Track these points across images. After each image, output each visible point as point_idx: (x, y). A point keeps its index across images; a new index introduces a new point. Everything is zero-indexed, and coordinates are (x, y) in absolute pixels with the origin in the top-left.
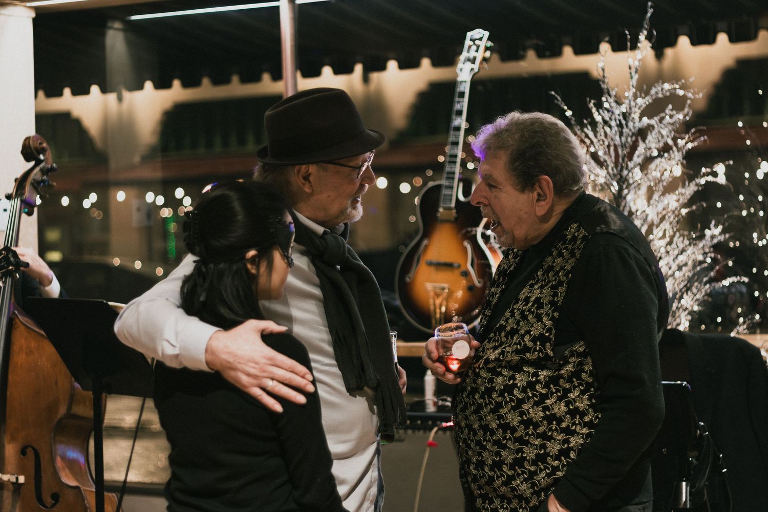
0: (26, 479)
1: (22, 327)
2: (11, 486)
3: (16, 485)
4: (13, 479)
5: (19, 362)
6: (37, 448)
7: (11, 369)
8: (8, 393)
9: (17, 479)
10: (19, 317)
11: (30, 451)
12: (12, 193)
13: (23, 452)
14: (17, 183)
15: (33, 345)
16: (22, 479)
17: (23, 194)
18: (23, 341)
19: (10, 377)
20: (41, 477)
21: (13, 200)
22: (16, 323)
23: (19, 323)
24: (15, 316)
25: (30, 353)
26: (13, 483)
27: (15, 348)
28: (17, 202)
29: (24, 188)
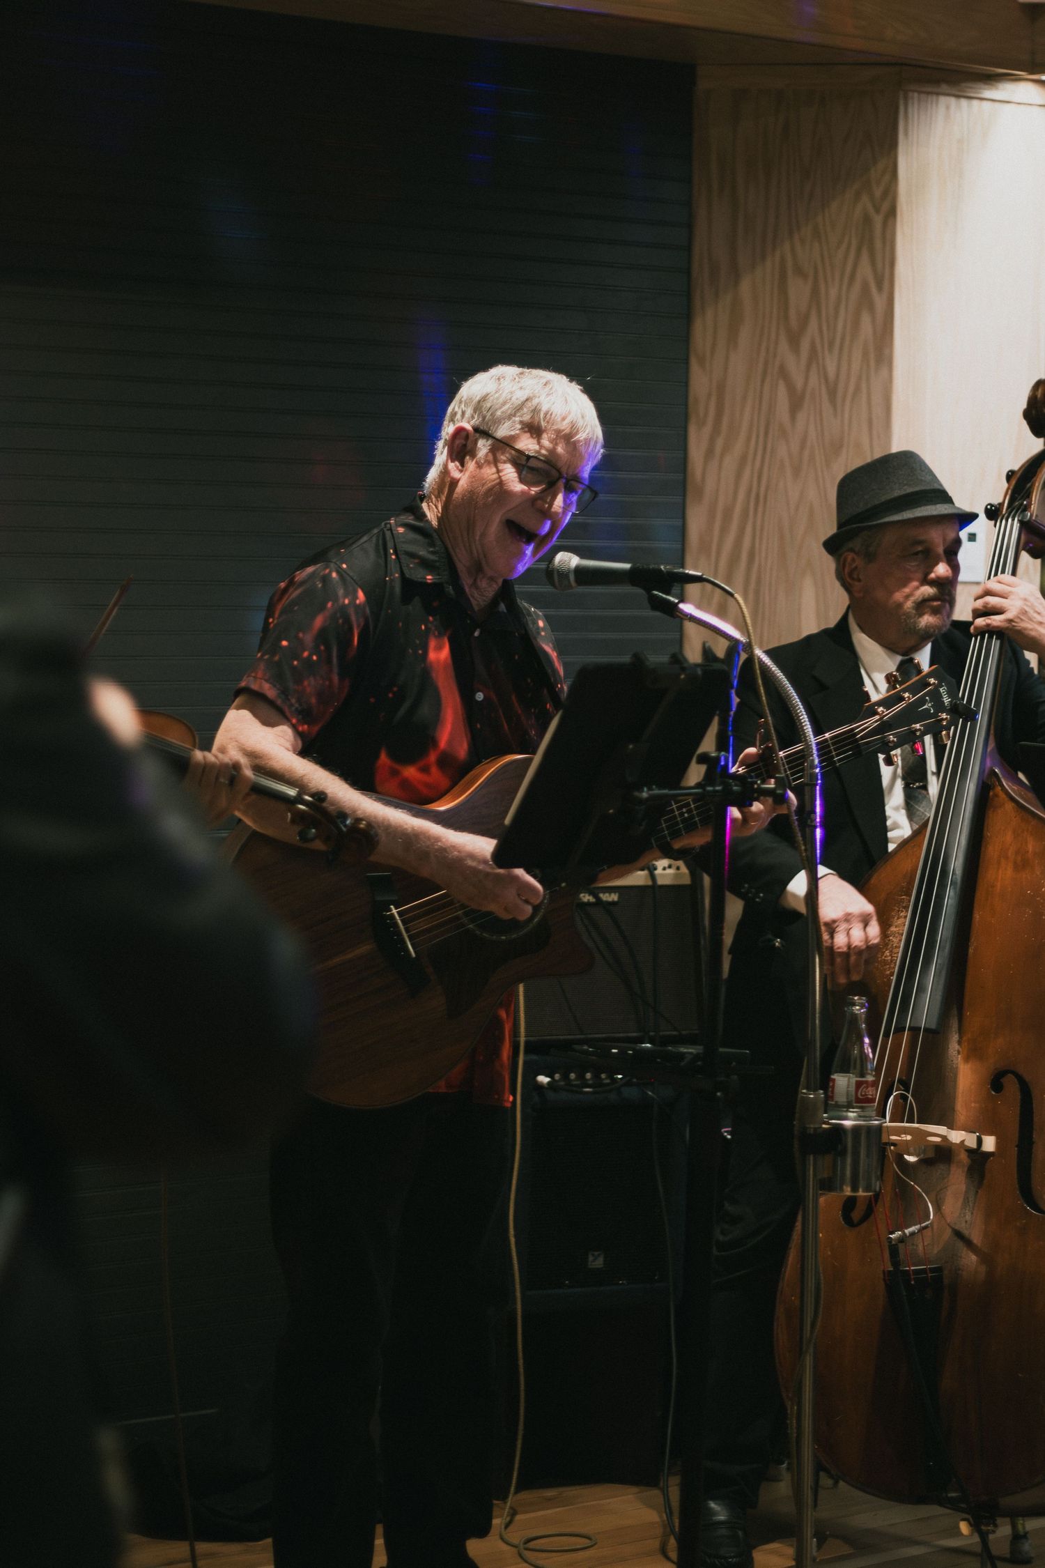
0: (998, 1144)
1: (1009, 806)
2: (963, 1156)
3: (977, 1155)
4: (971, 1141)
5: (999, 884)
6: (1027, 1078)
7: (980, 895)
8: (971, 951)
9: (980, 1141)
10: (1003, 780)
11: (1010, 1084)
12: (1001, 505)
13: (996, 1082)
14: (1013, 482)
15: (1030, 848)
16: (989, 1144)
17: (1027, 508)
18: (1009, 837)
19: (977, 916)
20: (1031, 1143)
21: (1004, 522)
22: (996, 795)
23: (1002, 795)
24: (994, 779)
25: (1022, 864)
26: (970, 1151)
27: (992, 850)
28: (1013, 526)
29: (1028, 495)
